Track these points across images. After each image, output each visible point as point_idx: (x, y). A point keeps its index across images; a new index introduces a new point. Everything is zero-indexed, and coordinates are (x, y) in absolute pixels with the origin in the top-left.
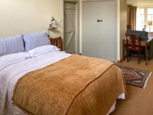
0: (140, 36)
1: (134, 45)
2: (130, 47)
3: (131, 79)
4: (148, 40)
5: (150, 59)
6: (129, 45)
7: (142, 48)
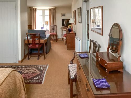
0: (39, 34)
1: (34, 44)
2: (31, 46)
3: (31, 77)
4: (46, 37)
5: (47, 53)
6: (30, 44)
7: (41, 45)
